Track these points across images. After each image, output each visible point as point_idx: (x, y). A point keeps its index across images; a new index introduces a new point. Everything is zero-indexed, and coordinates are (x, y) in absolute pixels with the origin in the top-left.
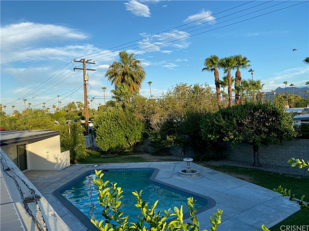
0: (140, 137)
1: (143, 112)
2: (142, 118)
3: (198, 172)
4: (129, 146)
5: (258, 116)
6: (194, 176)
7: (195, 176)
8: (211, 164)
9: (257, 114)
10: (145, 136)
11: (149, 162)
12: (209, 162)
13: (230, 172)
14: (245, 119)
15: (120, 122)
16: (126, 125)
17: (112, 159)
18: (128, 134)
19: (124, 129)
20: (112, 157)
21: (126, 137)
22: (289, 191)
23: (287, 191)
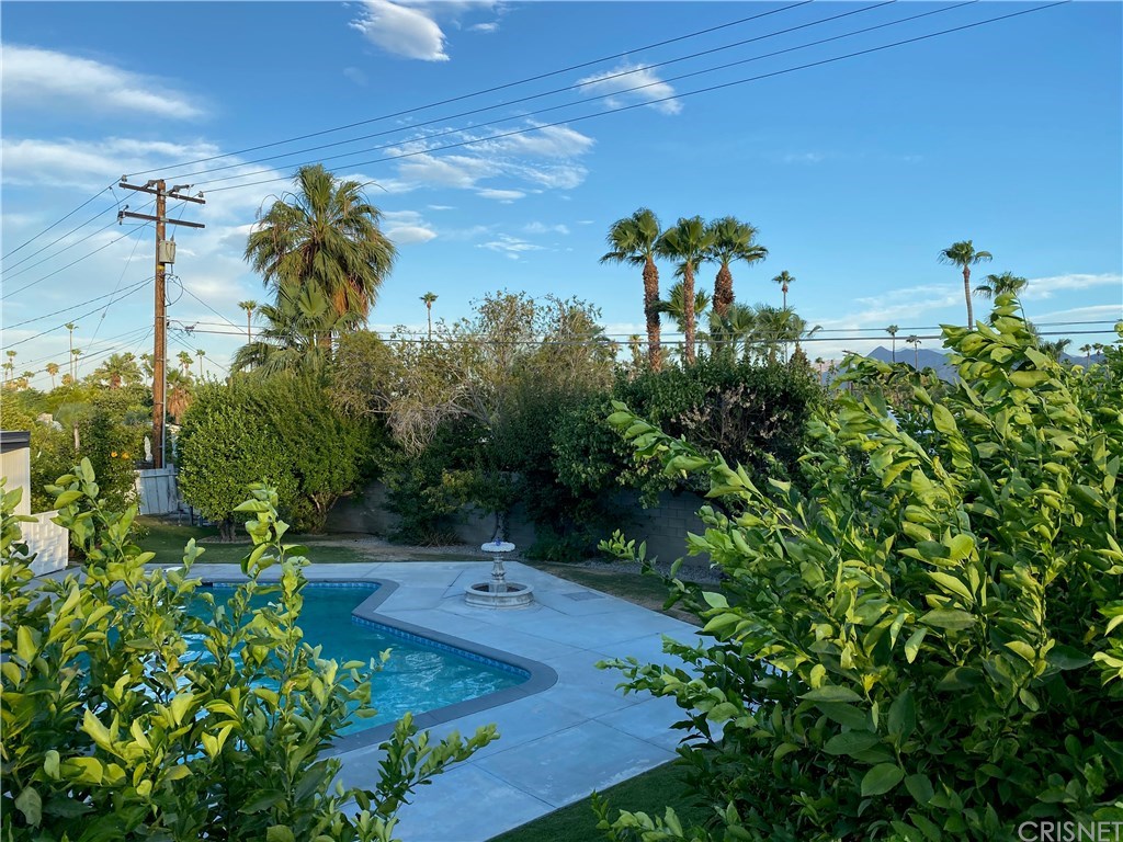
0: (350, 477)
1: (364, 385)
2: (362, 408)
3: (530, 588)
4: (310, 507)
5: (736, 405)
6: (512, 603)
7: (517, 603)
8: (585, 571)
9: (731, 399)
10: (369, 474)
11: (372, 561)
12: (580, 565)
13: (640, 593)
14: (692, 411)
15: (276, 418)
16: (299, 427)
17: (236, 550)
18: (304, 465)
19: (292, 444)
20: (237, 546)
21: (298, 475)
22: (643, 546)
23: (636, 547)
